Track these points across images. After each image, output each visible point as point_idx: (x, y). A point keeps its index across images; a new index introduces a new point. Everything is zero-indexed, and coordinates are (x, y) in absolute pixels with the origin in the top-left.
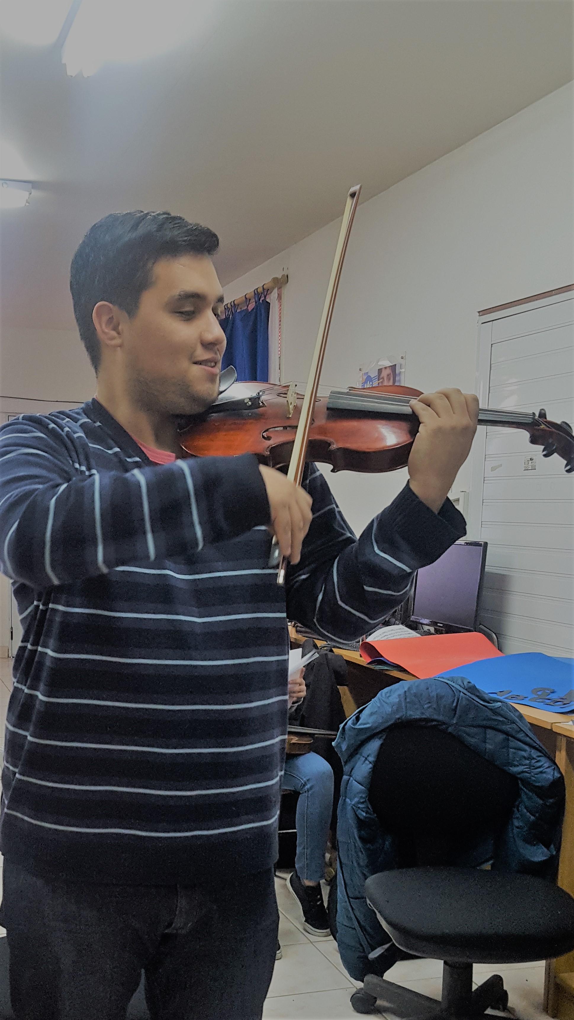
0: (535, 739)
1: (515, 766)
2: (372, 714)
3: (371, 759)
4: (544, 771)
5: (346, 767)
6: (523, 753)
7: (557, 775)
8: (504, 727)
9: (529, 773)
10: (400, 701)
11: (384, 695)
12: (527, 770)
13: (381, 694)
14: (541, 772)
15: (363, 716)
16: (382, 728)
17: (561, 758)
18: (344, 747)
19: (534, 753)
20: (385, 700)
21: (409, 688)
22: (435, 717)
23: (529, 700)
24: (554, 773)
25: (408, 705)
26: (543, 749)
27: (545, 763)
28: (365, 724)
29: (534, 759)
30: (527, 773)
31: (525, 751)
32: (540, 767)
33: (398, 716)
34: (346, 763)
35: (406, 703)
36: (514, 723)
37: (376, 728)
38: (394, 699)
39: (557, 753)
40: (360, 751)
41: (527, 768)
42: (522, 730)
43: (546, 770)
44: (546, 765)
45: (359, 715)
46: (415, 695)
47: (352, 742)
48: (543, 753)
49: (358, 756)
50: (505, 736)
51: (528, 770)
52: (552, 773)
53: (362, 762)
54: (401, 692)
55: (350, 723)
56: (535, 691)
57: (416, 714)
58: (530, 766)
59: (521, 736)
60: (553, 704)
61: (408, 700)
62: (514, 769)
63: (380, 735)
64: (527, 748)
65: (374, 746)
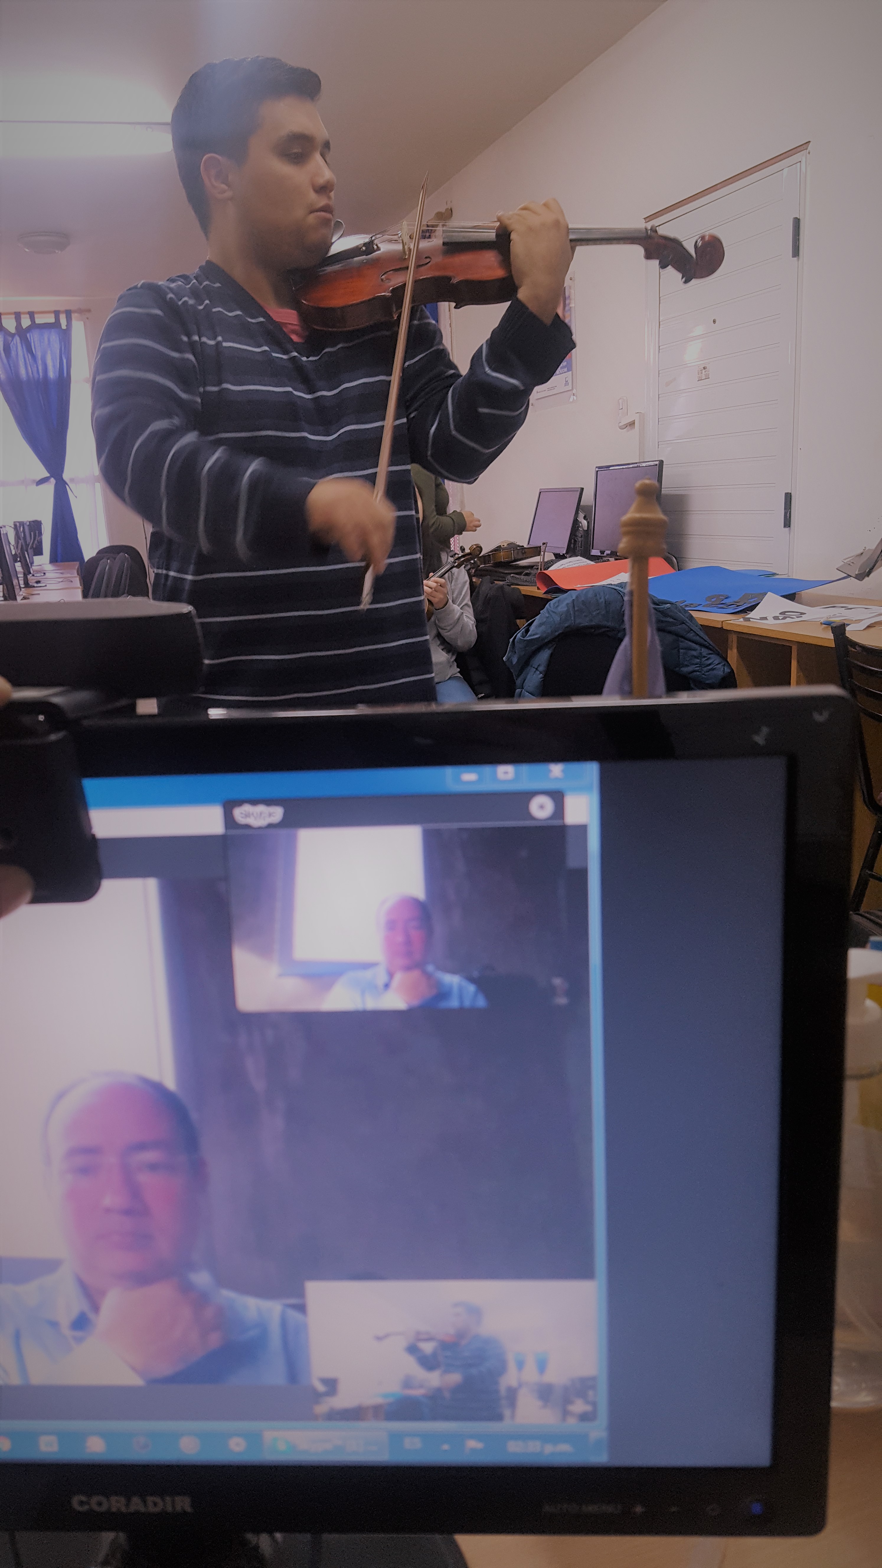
0: (706, 638)
1: (687, 666)
2: (540, 625)
3: (541, 668)
4: (714, 667)
5: (518, 681)
6: (694, 653)
7: (727, 670)
8: (673, 628)
9: (700, 672)
10: (568, 611)
11: (552, 605)
12: (696, 668)
13: (550, 605)
14: (713, 669)
15: (532, 628)
16: (550, 638)
17: (733, 656)
18: (515, 660)
19: (705, 651)
20: (554, 610)
21: (577, 597)
22: (605, 623)
23: (703, 606)
24: (724, 669)
25: (577, 613)
26: (713, 647)
27: (715, 659)
28: (534, 635)
29: (705, 657)
30: (698, 671)
31: (695, 650)
32: (710, 665)
33: (566, 625)
34: (519, 676)
35: (575, 611)
36: (684, 623)
37: (546, 638)
38: (562, 608)
39: (729, 652)
40: (531, 664)
41: (698, 667)
42: (692, 630)
43: (716, 667)
44: (716, 662)
45: (529, 628)
46: (584, 603)
47: (523, 653)
48: (713, 651)
49: (529, 668)
50: (674, 637)
51: (698, 668)
52: (723, 669)
53: (532, 673)
54: (569, 601)
55: (519, 635)
56: (709, 598)
57: (584, 622)
58: (701, 664)
59: (691, 635)
60: (727, 607)
61: (576, 609)
62: (685, 670)
63: (550, 645)
64: (697, 647)
65: (544, 656)
